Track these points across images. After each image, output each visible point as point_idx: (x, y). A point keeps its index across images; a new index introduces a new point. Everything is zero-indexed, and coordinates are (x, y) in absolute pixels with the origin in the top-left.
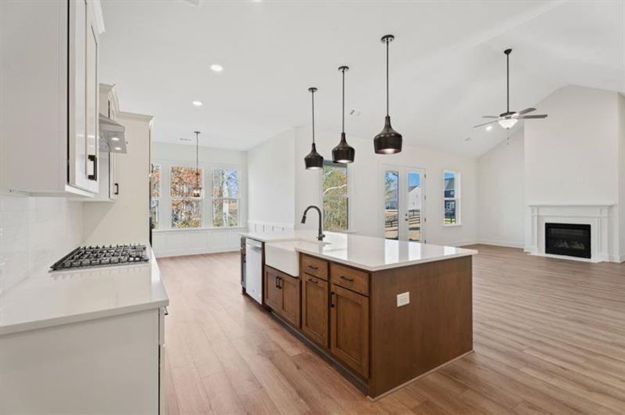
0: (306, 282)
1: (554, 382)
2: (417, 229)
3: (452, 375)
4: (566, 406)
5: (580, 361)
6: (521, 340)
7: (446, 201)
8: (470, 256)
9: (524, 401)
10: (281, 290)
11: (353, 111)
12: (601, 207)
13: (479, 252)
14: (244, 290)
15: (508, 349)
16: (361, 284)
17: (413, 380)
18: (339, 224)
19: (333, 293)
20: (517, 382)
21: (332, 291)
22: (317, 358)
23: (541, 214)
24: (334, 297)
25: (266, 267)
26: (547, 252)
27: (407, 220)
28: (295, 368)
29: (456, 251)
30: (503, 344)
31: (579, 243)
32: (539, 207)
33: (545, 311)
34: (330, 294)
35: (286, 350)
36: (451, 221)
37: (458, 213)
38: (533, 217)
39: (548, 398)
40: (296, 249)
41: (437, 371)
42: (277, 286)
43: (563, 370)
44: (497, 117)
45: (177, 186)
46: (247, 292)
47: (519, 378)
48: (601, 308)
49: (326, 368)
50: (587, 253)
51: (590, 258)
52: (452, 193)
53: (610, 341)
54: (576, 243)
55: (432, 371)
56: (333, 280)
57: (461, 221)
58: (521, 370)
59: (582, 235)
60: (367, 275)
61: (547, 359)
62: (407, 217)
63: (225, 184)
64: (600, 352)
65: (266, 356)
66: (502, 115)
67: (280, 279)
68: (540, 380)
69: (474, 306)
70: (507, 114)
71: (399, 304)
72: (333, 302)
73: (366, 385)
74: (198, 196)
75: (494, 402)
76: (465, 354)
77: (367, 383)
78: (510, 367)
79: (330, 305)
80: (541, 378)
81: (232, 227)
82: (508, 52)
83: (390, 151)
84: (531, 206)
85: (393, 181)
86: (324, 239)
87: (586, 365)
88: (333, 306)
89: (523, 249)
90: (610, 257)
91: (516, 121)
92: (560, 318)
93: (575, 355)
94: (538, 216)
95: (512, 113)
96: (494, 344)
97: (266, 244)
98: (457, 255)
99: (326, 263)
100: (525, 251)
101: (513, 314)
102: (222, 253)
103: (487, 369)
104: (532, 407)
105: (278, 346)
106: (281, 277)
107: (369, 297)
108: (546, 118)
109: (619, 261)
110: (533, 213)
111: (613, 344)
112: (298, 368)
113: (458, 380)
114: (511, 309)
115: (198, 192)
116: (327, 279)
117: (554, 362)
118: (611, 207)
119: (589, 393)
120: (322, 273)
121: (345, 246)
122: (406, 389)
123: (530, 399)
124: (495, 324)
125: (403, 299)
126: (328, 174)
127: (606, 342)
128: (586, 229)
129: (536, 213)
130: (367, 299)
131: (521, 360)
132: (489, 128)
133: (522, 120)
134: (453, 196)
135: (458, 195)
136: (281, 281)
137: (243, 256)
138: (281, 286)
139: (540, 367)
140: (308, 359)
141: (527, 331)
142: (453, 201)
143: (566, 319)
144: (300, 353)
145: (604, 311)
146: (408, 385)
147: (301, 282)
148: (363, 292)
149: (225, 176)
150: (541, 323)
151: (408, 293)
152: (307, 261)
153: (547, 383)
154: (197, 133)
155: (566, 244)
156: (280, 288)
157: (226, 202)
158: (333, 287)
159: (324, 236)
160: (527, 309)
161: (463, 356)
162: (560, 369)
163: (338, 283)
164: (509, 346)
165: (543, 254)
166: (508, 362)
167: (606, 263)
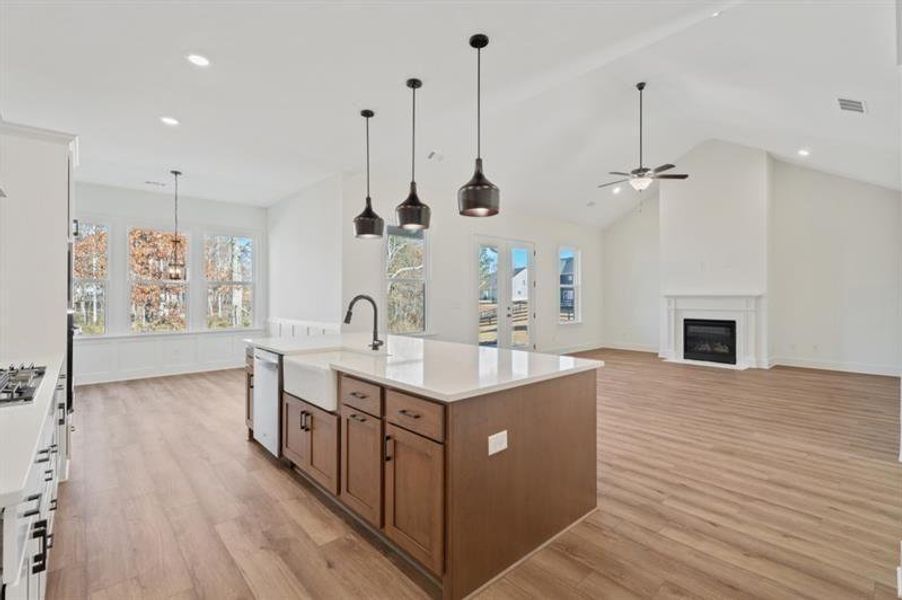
0: (348, 420)
1: (703, 547)
2: (523, 328)
3: (568, 551)
4: (720, 583)
5: (733, 511)
6: (661, 487)
7: (562, 289)
8: (595, 370)
9: (667, 583)
10: (309, 433)
11: (433, 154)
12: (747, 297)
13: (606, 363)
14: (251, 432)
15: (644, 501)
16: (432, 424)
17: (512, 567)
18: (415, 322)
19: (388, 438)
20: (657, 552)
21: (387, 434)
22: (363, 544)
23: (679, 307)
24: (389, 444)
25: (285, 396)
26: (685, 357)
27: (509, 316)
28: (324, 569)
29: (575, 363)
30: (637, 493)
31: (722, 345)
32: (676, 297)
33: (688, 440)
34: (385, 438)
35: (312, 536)
36: (569, 317)
37: (578, 306)
38: (669, 312)
39: (697, 572)
40: (331, 365)
41: (546, 547)
42: (302, 428)
43: (713, 527)
44: (627, 174)
45: (151, 261)
46: (256, 437)
47: (659, 546)
48: (752, 431)
49: (377, 561)
50: (730, 358)
51: (734, 363)
52: (570, 278)
53: (766, 477)
54: (719, 344)
55: (540, 548)
56: (389, 417)
57: (582, 317)
58: (661, 532)
59: (723, 333)
60: (440, 408)
61: (693, 511)
62: (509, 312)
63: (235, 261)
64: (756, 496)
65: (275, 550)
66: (634, 172)
67: (307, 414)
68: (687, 546)
69: (598, 439)
70: (640, 172)
71: (492, 451)
72: (389, 452)
73: (440, 585)
74: (177, 278)
75: (628, 590)
76: (586, 516)
77: (441, 582)
78: (646, 529)
79: (384, 459)
80: (686, 543)
81: (247, 328)
82: (641, 86)
83: (482, 211)
84: (667, 297)
85: (492, 260)
86: (380, 347)
87: (740, 516)
88: (388, 459)
89: (657, 354)
90: (758, 362)
91: (651, 181)
92: (705, 449)
93: (726, 502)
94: (676, 310)
95: (646, 170)
96: (626, 495)
97: (284, 358)
98: (576, 369)
99: (378, 389)
100: (660, 356)
101: (649, 448)
102: (223, 371)
103: (616, 536)
104: (678, 591)
105: (299, 528)
106: (309, 413)
107: (444, 444)
108: (687, 179)
109: (767, 367)
110: (669, 304)
111: (769, 482)
112: (330, 565)
113: (576, 558)
114: (645, 440)
115: (178, 271)
116: (379, 415)
117: (701, 516)
118: (759, 298)
119: (745, 559)
120: (372, 405)
121: (421, 355)
122: (502, 584)
123: (674, 578)
124: (625, 464)
125: (498, 442)
126: (399, 248)
127: (760, 480)
128: (730, 325)
129: (673, 306)
130: (440, 447)
131: (660, 516)
132: (617, 190)
133: (657, 180)
134: (571, 282)
135: (577, 280)
136: (309, 418)
137: (250, 376)
138: (309, 426)
139: (684, 526)
140: (347, 548)
141: (666, 471)
142: (571, 289)
143: (712, 450)
144: (335, 538)
145: (757, 435)
146: (503, 577)
147: (339, 420)
148: (434, 437)
149: (237, 248)
150: (681, 458)
151: (505, 432)
152: (349, 386)
153: (694, 549)
154: (176, 173)
155: (707, 345)
156: (307, 430)
157: (238, 289)
158: (388, 427)
159: (381, 343)
160: (665, 438)
161: (584, 517)
162: (709, 525)
163: (396, 422)
164: (645, 496)
165: (681, 360)
166: (643, 521)
167: (754, 369)
